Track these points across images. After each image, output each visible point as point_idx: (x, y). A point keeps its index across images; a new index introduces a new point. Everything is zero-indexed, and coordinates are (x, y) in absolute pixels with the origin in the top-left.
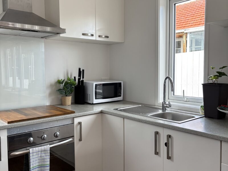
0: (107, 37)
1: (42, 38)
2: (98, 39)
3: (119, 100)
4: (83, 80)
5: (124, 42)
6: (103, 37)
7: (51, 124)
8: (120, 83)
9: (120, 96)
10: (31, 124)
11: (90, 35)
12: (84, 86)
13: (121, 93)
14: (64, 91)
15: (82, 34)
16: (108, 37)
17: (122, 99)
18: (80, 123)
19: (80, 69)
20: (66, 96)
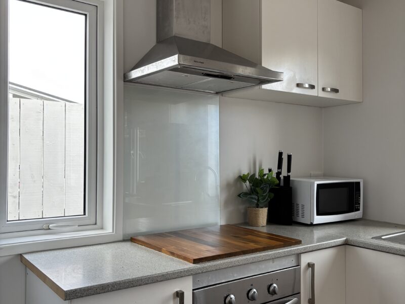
0: (335, 91)
1: (217, 93)
2: (322, 94)
3: (356, 217)
4: (289, 177)
5: (362, 102)
6: (328, 91)
7: (263, 266)
8: (358, 184)
9: (358, 210)
10: (235, 265)
11: (307, 86)
12: (291, 188)
13: (359, 204)
14: (256, 197)
15: (295, 85)
16: (338, 90)
17: (361, 217)
18: (311, 266)
19: (281, 154)
20: (257, 206)
